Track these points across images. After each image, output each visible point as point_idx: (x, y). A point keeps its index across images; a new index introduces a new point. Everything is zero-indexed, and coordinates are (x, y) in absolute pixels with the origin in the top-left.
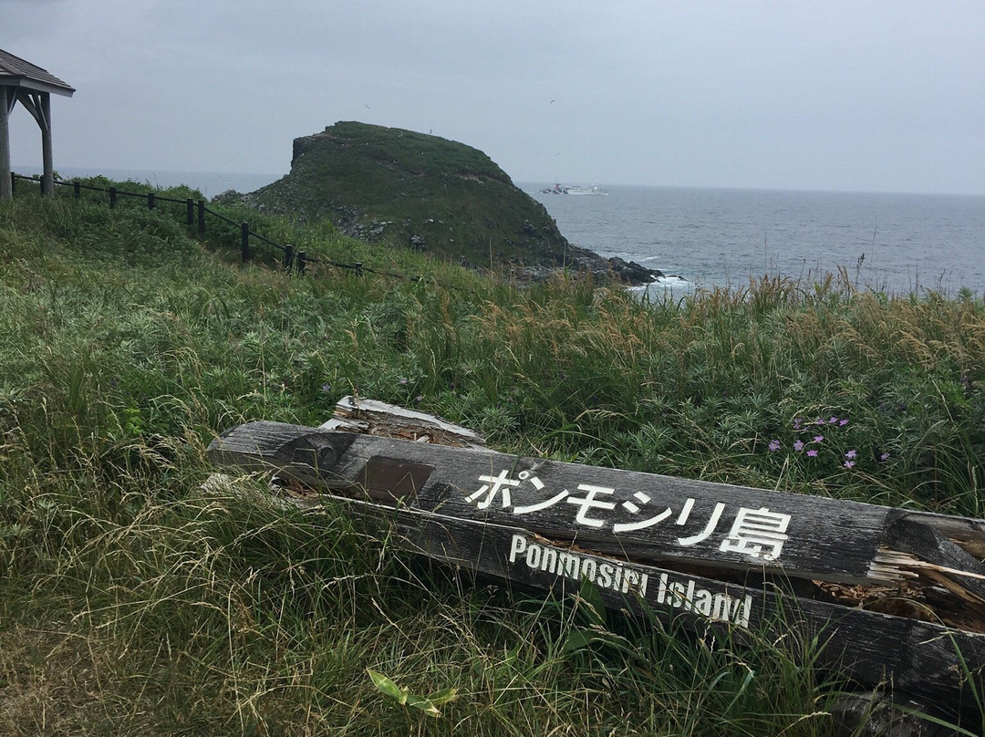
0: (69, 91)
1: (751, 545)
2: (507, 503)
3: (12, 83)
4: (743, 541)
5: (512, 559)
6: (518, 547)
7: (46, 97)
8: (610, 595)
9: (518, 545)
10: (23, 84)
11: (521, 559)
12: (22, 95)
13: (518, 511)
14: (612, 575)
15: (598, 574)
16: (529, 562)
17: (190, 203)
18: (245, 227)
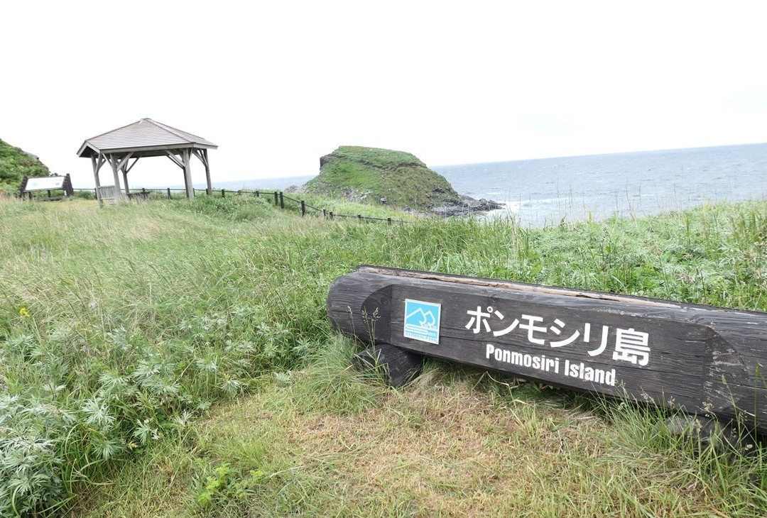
0: (216, 147)
1: (630, 355)
2: (488, 329)
3: (190, 146)
5: (488, 357)
6: (490, 350)
7: (205, 150)
8: (540, 372)
9: (490, 349)
10: (195, 146)
11: (492, 356)
12: (195, 150)
13: (496, 334)
14: (540, 362)
15: (532, 362)
16: (496, 357)
17: (276, 193)
18: (303, 202)
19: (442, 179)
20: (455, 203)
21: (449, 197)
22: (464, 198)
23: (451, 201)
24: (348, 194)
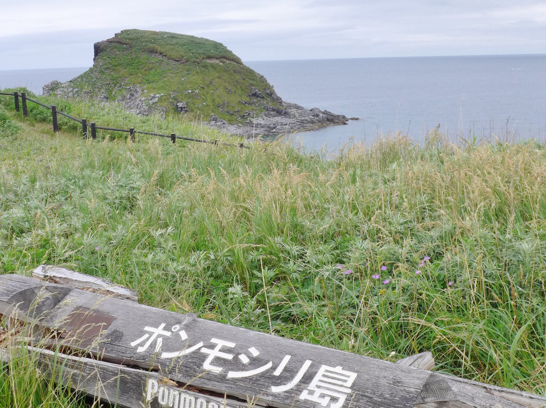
1: (323, 396)
2: (158, 349)
4: (318, 392)
9: (153, 387)
13: (165, 356)
16: (160, 400)
17: (16, 95)
18: (54, 108)
19: (262, 79)
20: (279, 113)
21: (271, 105)
22: (290, 106)
23: (273, 110)
24: (132, 95)
